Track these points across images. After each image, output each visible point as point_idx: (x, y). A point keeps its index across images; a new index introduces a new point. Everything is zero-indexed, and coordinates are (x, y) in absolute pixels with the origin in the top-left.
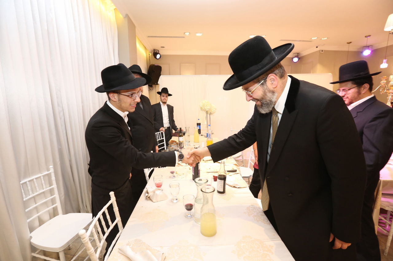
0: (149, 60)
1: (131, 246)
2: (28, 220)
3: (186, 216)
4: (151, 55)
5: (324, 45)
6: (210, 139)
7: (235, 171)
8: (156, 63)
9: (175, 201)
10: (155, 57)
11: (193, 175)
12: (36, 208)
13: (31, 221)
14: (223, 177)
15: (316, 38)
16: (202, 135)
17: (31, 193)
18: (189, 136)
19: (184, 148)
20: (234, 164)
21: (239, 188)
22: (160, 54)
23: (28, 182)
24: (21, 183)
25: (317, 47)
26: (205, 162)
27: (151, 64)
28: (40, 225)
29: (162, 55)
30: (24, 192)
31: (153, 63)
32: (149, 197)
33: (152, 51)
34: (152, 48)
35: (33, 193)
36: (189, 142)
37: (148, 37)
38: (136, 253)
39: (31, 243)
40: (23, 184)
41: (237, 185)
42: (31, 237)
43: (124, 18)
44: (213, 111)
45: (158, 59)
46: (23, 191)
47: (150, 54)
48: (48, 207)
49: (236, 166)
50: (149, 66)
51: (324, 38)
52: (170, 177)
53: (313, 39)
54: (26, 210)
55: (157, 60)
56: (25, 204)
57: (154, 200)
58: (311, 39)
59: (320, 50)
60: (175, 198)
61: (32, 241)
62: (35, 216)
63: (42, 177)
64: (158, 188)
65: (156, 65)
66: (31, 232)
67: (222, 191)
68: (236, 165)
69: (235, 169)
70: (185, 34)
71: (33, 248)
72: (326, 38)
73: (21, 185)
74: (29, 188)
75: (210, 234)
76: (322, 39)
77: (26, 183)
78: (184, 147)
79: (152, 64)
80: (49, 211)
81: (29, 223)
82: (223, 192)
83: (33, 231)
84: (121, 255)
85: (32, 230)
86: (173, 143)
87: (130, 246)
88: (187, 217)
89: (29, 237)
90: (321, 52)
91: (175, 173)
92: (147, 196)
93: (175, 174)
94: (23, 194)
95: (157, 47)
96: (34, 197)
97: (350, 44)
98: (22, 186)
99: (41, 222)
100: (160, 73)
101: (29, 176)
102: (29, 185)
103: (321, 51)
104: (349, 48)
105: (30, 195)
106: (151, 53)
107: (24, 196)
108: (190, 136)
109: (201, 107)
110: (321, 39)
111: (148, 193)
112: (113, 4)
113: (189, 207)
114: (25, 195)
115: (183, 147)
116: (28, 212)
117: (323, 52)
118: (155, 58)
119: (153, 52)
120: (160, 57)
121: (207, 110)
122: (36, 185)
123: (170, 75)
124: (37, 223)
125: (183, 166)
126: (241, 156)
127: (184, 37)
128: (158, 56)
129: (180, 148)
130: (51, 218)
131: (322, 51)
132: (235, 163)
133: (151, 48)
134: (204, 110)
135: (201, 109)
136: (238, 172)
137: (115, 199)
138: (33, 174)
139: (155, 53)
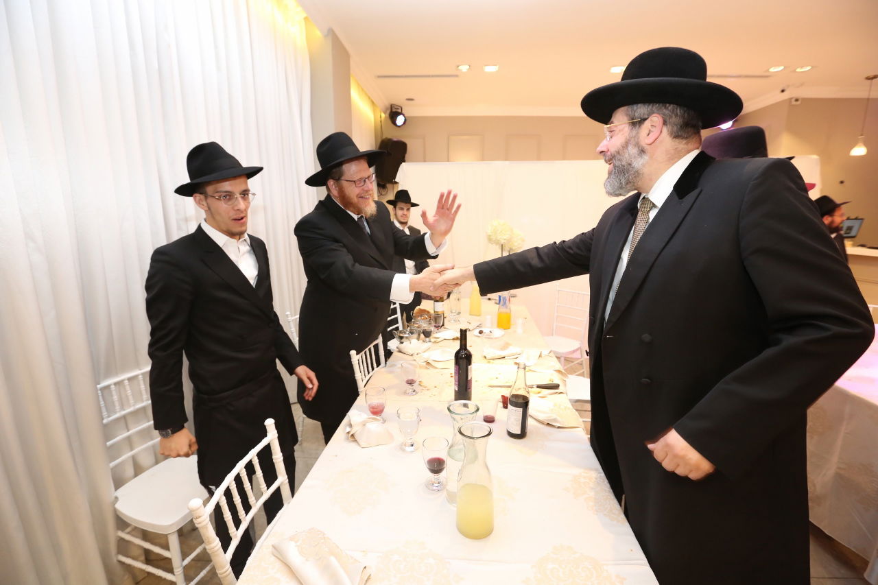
0: (379, 130)
1: (298, 544)
2: (112, 464)
3: (429, 485)
4: (386, 117)
5: (802, 84)
6: (503, 310)
7: (556, 387)
8: (395, 135)
9: (409, 449)
10: (394, 123)
11: (455, 391)
12: (129, 439)
13: (116, 466)
14: (521, 401)
15: (782, 68)
16: (489, 299)
17: (118, 407)
18: (458, 300)
19: (445, 328)
20: (556, 370)
21: (559, 427)
22: (403, 115)
23: (113, 387)
24: (99, 386)
25: (783, 91)
26: (489, 362)
27: (384, 137)
28: (136, 475)
29: (409, 117)
30: (106, 406)
31: (389, 137)
32: (352, 435)
33: (387, 109)
34: (387, 104)
35: (122, 408)
36: (459, 313)
37: (379, 77)
38: (307, 560)
39: (115, 511)
40: (103, 389)
41: (555, 420)
42: (116, 498)
43: (326, 36)
44: (516, 244)
45: (399, 126)
46: (102, 403)
47: (383, 115)
48: (152, 440)
49: (560, 376)
50: (379, 141)
51: (802, 67)
52: (405, 393)
53: (772, 70)
54: (109, 443)
55: (397, 128)
56: (107, 431)
57: (363, 444)
58: (768, 71)
59: (791, 98)
60: (410, 441)
61: (118, 506)
62: (126, 456)
63: (140, 376)
64: (375, 417)
65: (395, 139)
66: (117, 487)
67: (518, 431)
68: (559, 371)
69: (556, 382)
70: (460, 68)
71: (122, 523)
72: (809, 68)
73: (99, 392)
74: (115, 398)
75: (477, 531)
76: (798, 70)
77: (108, 387)
78: (445, 325)
79: (386, 138)
80: (154, 446)
81: (114, 470)
82: (522, 435)
83: (121, 486)
84: (277, 560)
85: (119, 483)
86: (421, 316)
87: (296, 542)
88: (431, 488)
89: (113, 498)
90: (794, 103)
91: (417, 383)
92: (348, 433)
93: (416, 385)
94: (104, 410)
95: (399, 100)
96: (124, 417)
97: (874, 80)
98: (100, 394)
99: (138, 470)
100: (404, 157)
101: (117, 374)
102: (114, 393)
103: (793, 100)
104: (870, 90)
105: (116, 413)
106: (385, 113)
107: (105, 414)
108: (462, 300)
109: (490, 236)
110: (794, 71)
111: (351, 425)
112: (300, 9)
113: (437, 466)
114: (107, 411)
115: (443, 325)
116: (112, 446)
117: (798, 103)
118: (392, 125)
119: (388, 112)
120: (404, 123)
121: (502, 242)
122: (129, 392)
123: (425, 161)
124: (130, 470)
125: (436, 368)
126: (579, 351)
127: (457, 76)
128: (400, 120)
129: (435, 327)
130: (157, 462)
131: (797, 100)
132: (558, 366)
133: (384, 102)
134: (497, 242)
135: (490, 239)
136: (561, 389)
137: (277, 435)
138: (124, 369)
139: (393, 114)
